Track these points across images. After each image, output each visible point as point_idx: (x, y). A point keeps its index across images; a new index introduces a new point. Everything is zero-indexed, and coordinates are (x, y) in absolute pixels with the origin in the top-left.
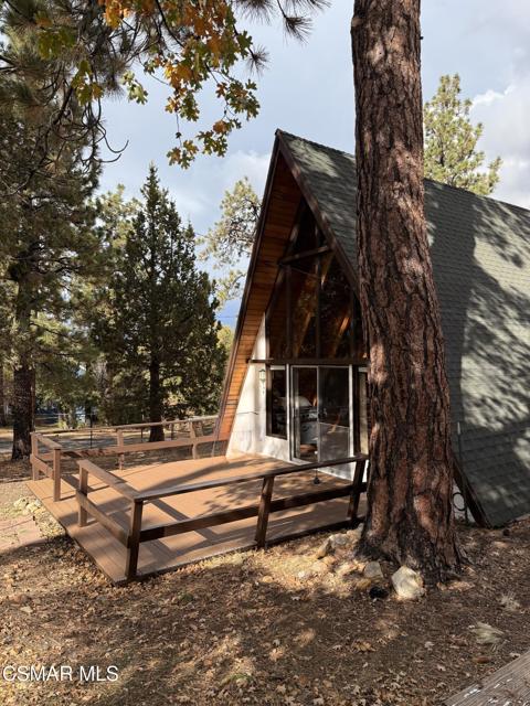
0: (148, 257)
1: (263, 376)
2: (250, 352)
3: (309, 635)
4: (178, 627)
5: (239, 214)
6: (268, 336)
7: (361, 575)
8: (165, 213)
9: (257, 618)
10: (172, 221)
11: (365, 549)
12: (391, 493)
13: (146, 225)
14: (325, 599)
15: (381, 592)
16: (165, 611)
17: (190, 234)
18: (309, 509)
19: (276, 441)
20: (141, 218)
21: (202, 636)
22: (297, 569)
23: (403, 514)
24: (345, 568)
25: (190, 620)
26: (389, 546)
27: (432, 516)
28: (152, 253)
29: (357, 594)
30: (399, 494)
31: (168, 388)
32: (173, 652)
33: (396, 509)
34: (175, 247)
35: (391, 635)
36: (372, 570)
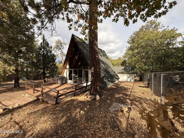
0: (43, 50)
1: (68, 71)
2: (66, 67)
3: (88, 106)
4: (69, 109)
5: (58, 44)
6: (69, 65)
7: (91, 97)
8: (46, 43)
9: (81, 105)
10: (48, 44)
11: (91, 94)
12: (94, 86)
13: (42, 44)
14: (88, 101)
15: (95, 99)
16: (65, 107)
17: (51, 47)
18: (79, 90)
19: (71, 81)
20: (42, 43)
21: (73, 109)
22: (82, 98)
23: (96, 89)
24: (89, 97)
25: (70, 108)
26: (94, 93)
27: (99, 89)
28: (44, 49)
29: (92, 100)
30: (95, 86)
31: (47, 73)
32: (71, 112)
33: (95, 88)
34: (48, 49)
35: (98, 104)
36: (93, 97)
